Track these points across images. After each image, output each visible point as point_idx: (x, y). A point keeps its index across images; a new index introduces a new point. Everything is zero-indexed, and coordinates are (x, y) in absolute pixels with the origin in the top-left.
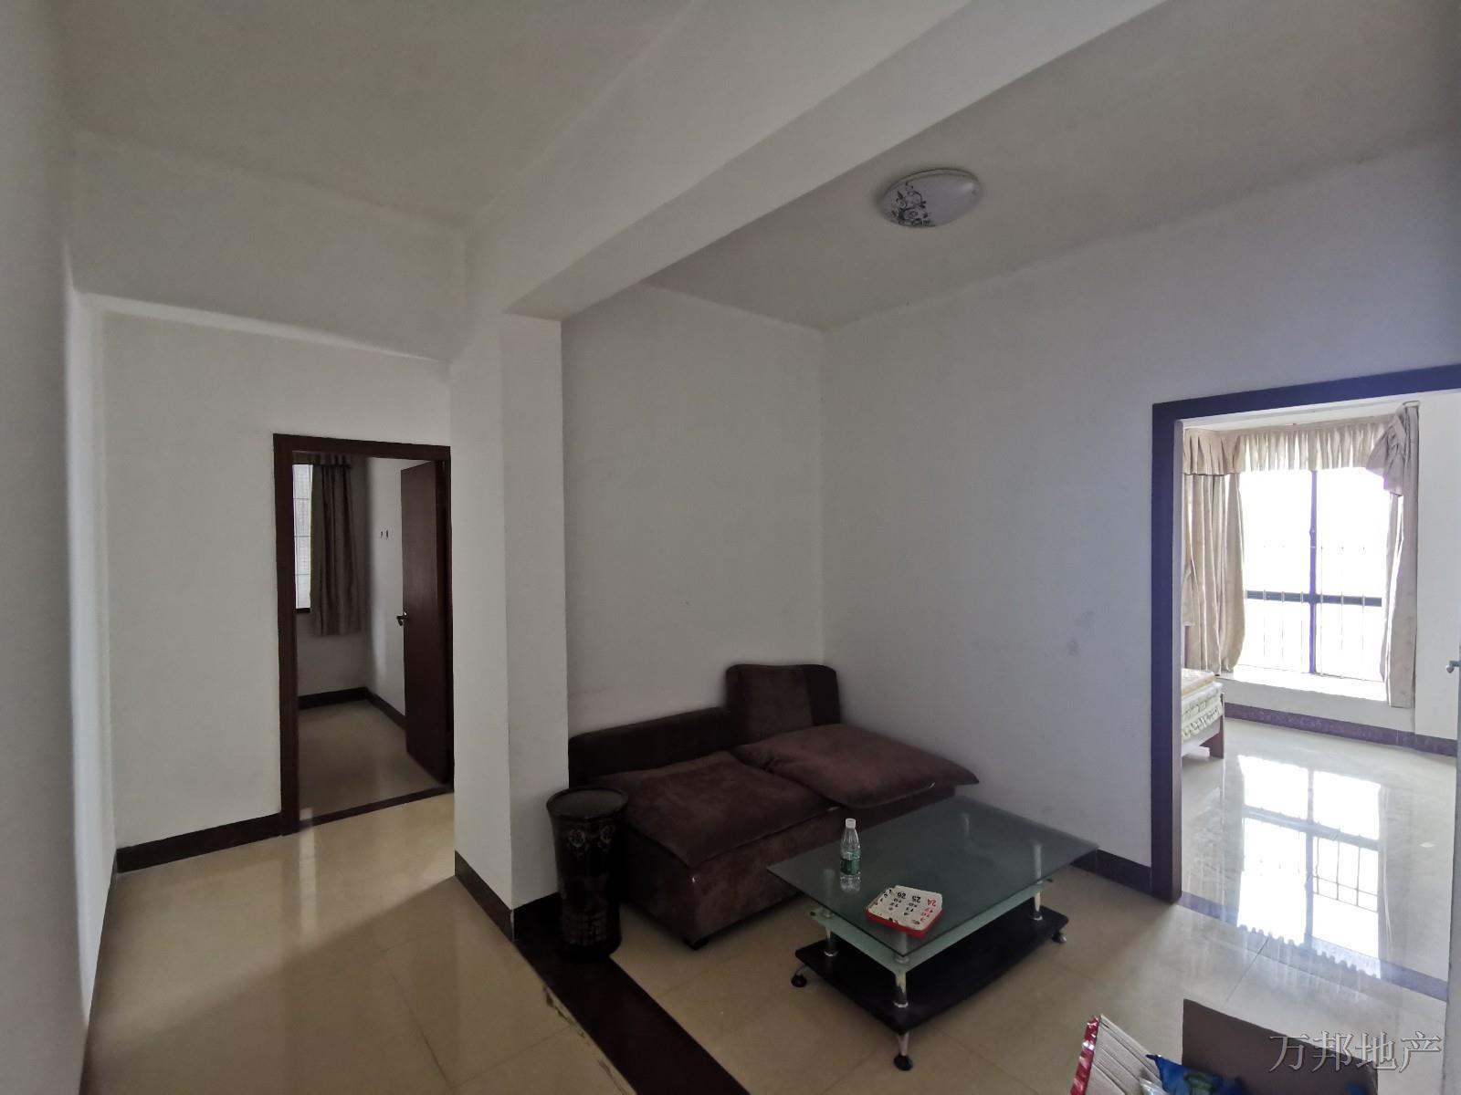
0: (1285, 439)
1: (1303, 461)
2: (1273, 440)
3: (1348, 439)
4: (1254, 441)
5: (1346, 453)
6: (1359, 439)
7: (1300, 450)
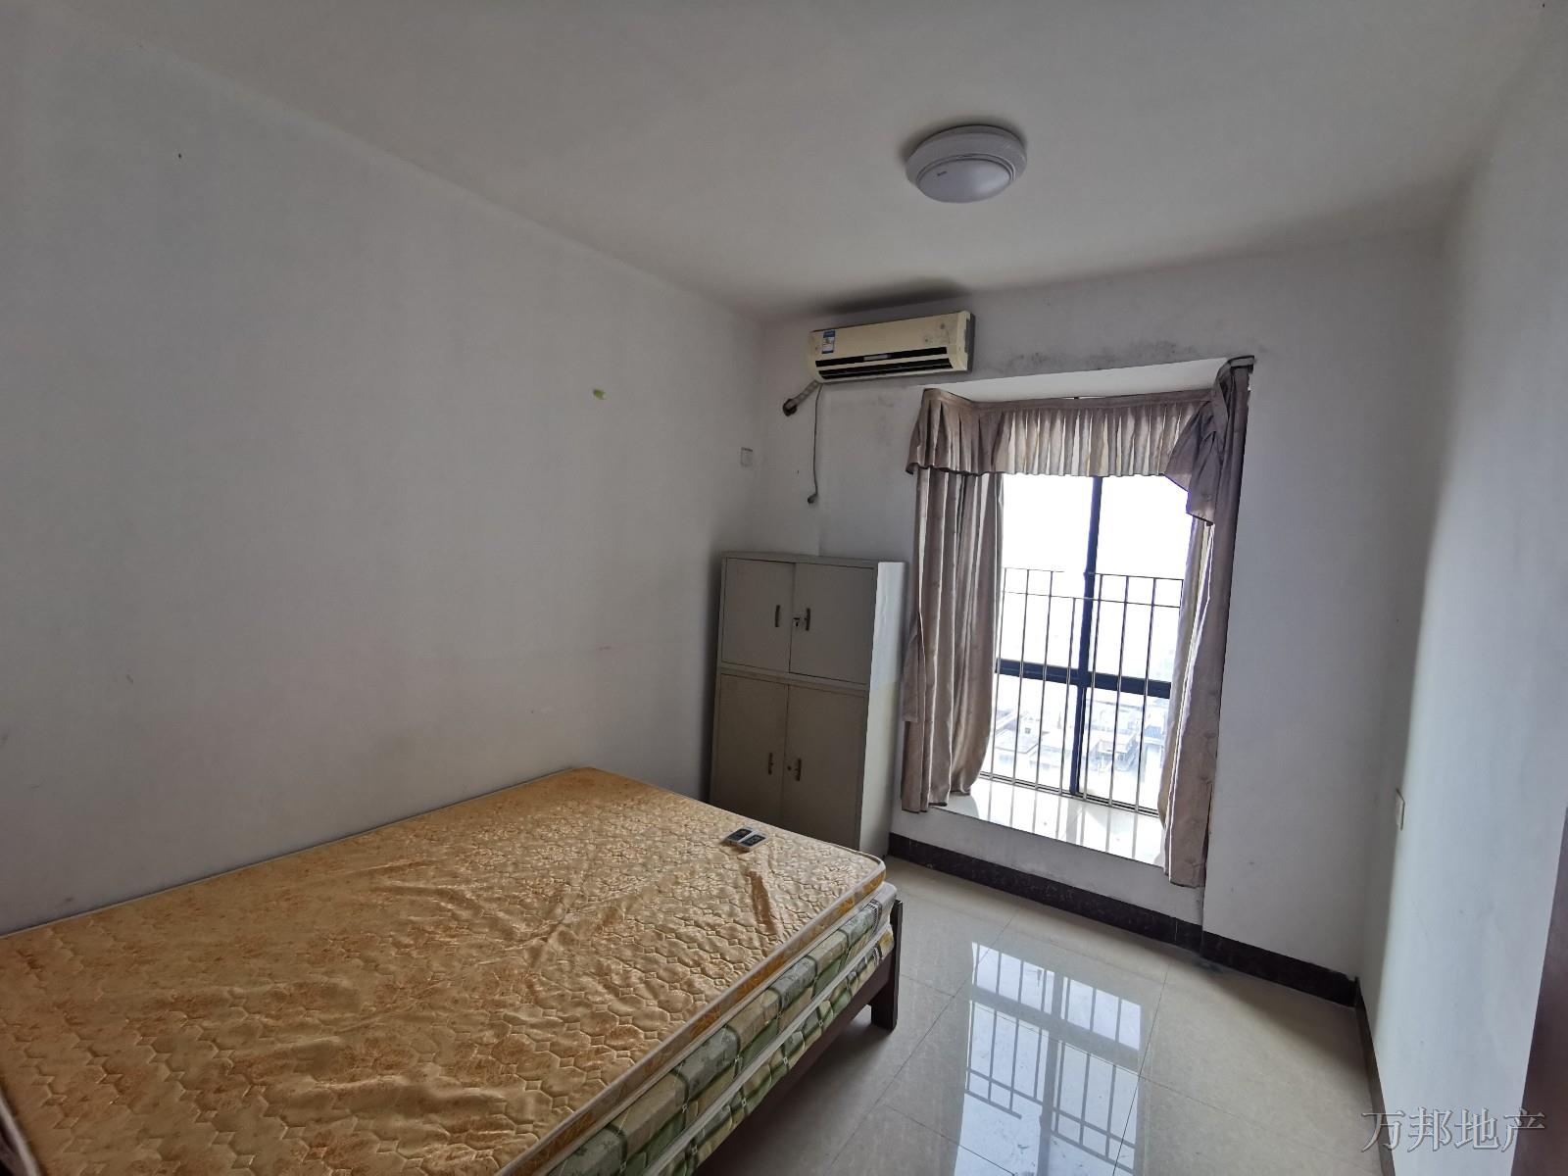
0: (1062, 422)
1: (1084, 459)
2: (1047, 424)
3: (1145, 428)
4: (1021, 424)
5: (1141, 449)
6: (1160, 428)
7: (1082, 440)
